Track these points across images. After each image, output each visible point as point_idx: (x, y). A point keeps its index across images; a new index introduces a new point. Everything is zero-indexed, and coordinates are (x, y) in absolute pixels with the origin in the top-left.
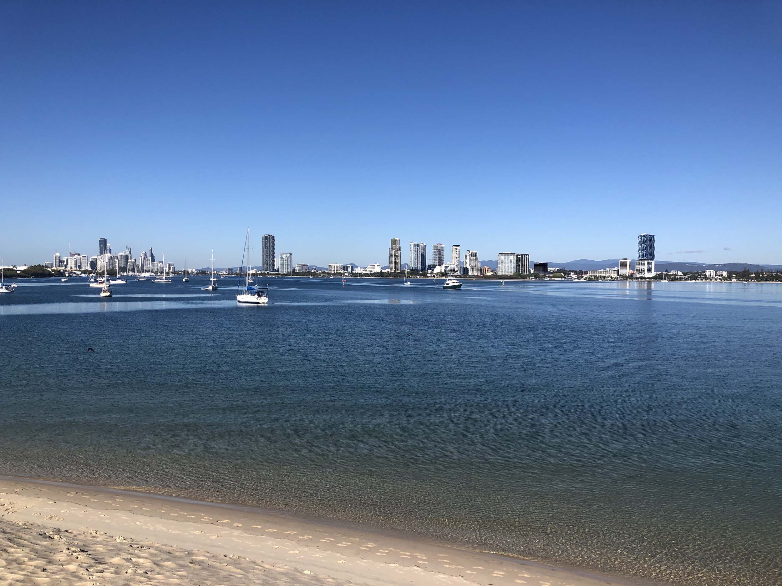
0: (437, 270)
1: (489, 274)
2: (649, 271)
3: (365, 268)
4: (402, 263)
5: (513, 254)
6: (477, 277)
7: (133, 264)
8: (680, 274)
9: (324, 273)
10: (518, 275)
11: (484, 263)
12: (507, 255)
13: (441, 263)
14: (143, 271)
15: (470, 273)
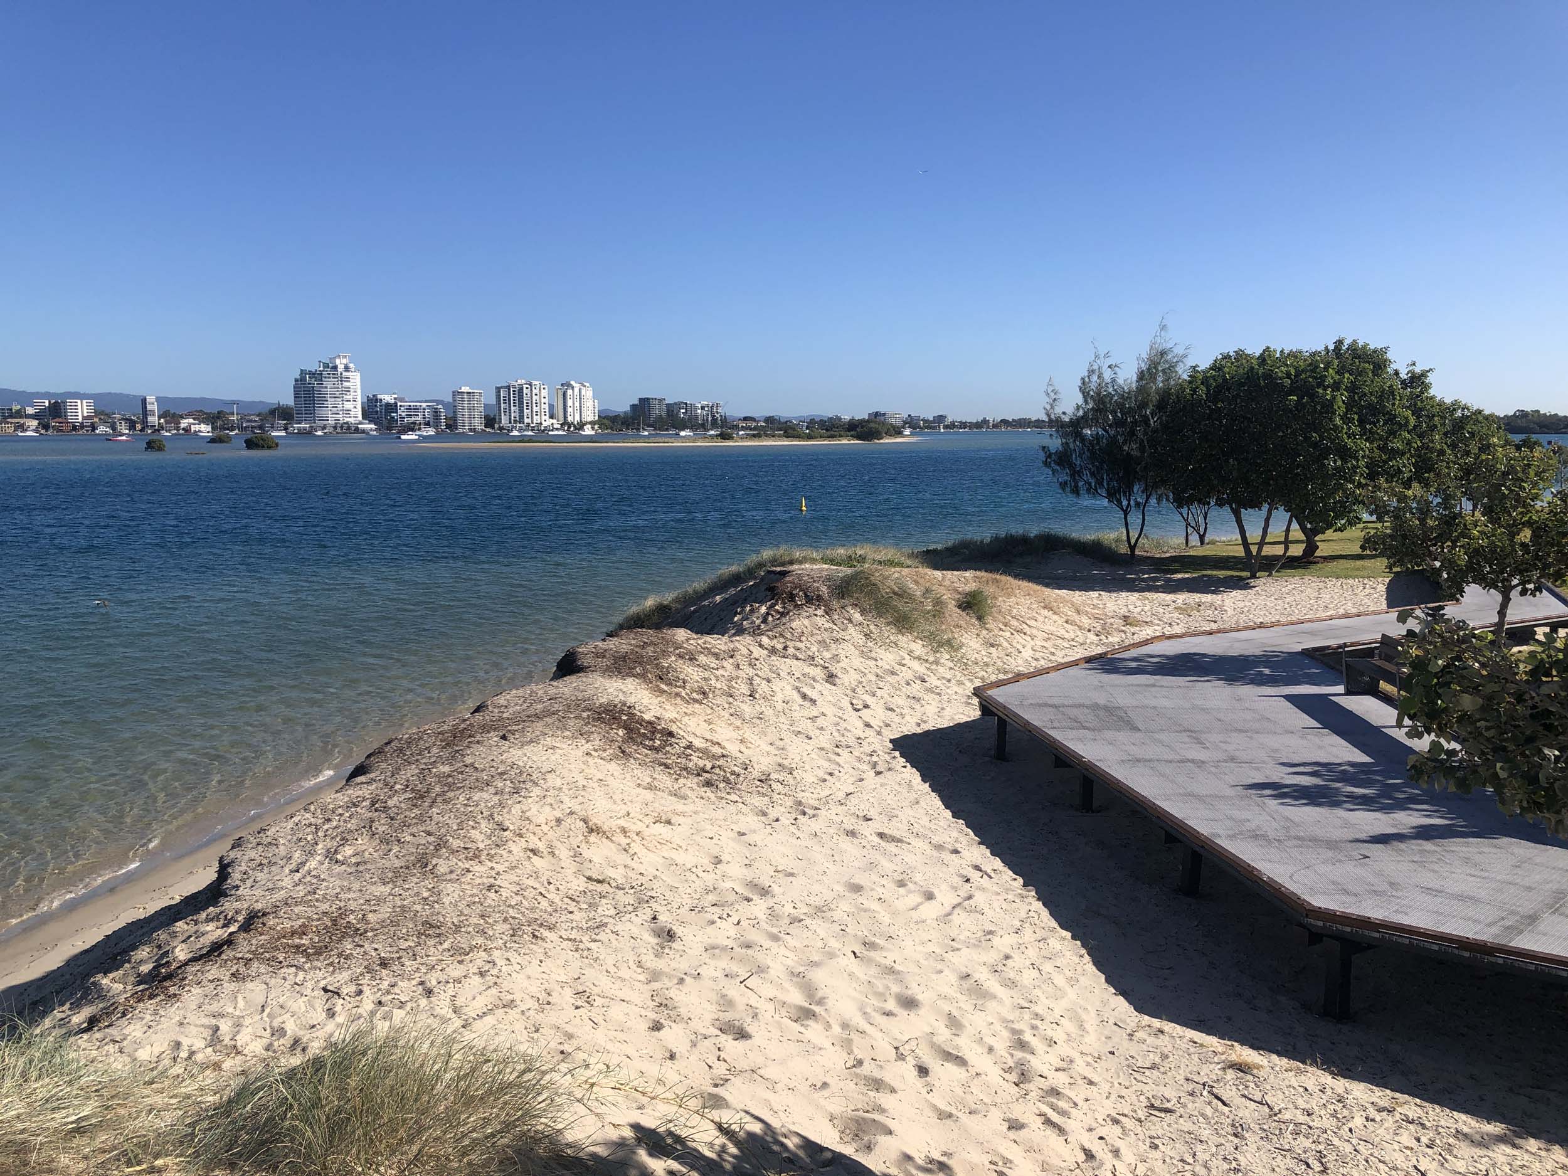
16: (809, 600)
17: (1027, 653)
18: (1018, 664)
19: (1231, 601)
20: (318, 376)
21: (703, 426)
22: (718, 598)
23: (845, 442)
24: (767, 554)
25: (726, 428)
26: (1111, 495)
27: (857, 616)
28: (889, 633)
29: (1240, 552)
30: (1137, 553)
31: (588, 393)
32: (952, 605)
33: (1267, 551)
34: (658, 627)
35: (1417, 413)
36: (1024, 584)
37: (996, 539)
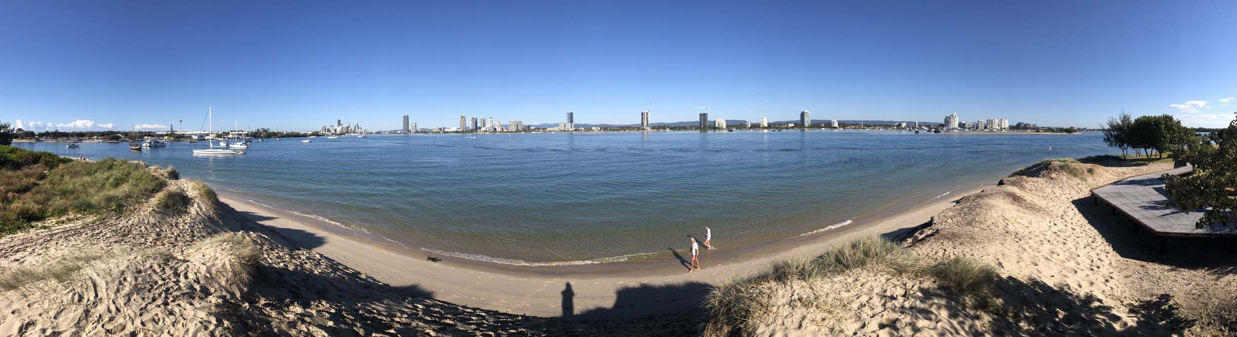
0: (483, 129)
1: (505, 130)
2: (571, 128)
3: (449, 129)
4: (467, 126)
5: (515, 122)
6: (500, 132)
7: (351, 130)
8: (583, 129)
9: (431, 132)
10: (517, 131)
11: (503, 126)
12: (513, 122)
13: (484, 126)
14: (354, 133)
15: (497, 130)
16: (1055, 170)
17: (1102, 182)
18: (1100, 184)
19: (1144, 168)
20: (950, 118)
21: (1032, 129)
22: (1035, 169)
23: (1064, 133)
24: (1046, 159)
25: (1037, 129)
26: (1120, 146)
27: (1065, 174)
28: (1072, 178)
29: (1146, 157)
30: (1126, 159)
31: (1007, 121)
32: (1086, 171)
33: (1152, 157)
34: (1020, 175)
35: (1179, 129)
36: (1102, 167)
37: (1096, 156)
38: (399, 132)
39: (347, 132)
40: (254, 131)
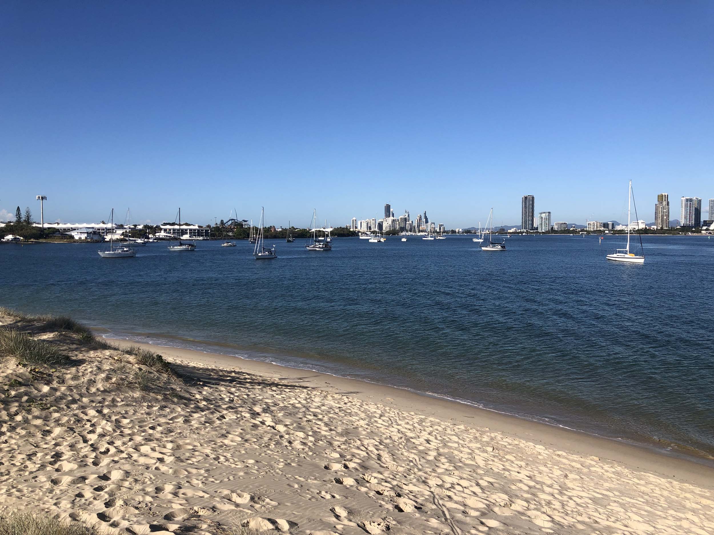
3: (627, 225)
4: (672, 219)
7: (411, 225)
9: (583, 230)
14: (419, 231)
38: (512, 230)
39: (403, 229)
40: (213, 225)
